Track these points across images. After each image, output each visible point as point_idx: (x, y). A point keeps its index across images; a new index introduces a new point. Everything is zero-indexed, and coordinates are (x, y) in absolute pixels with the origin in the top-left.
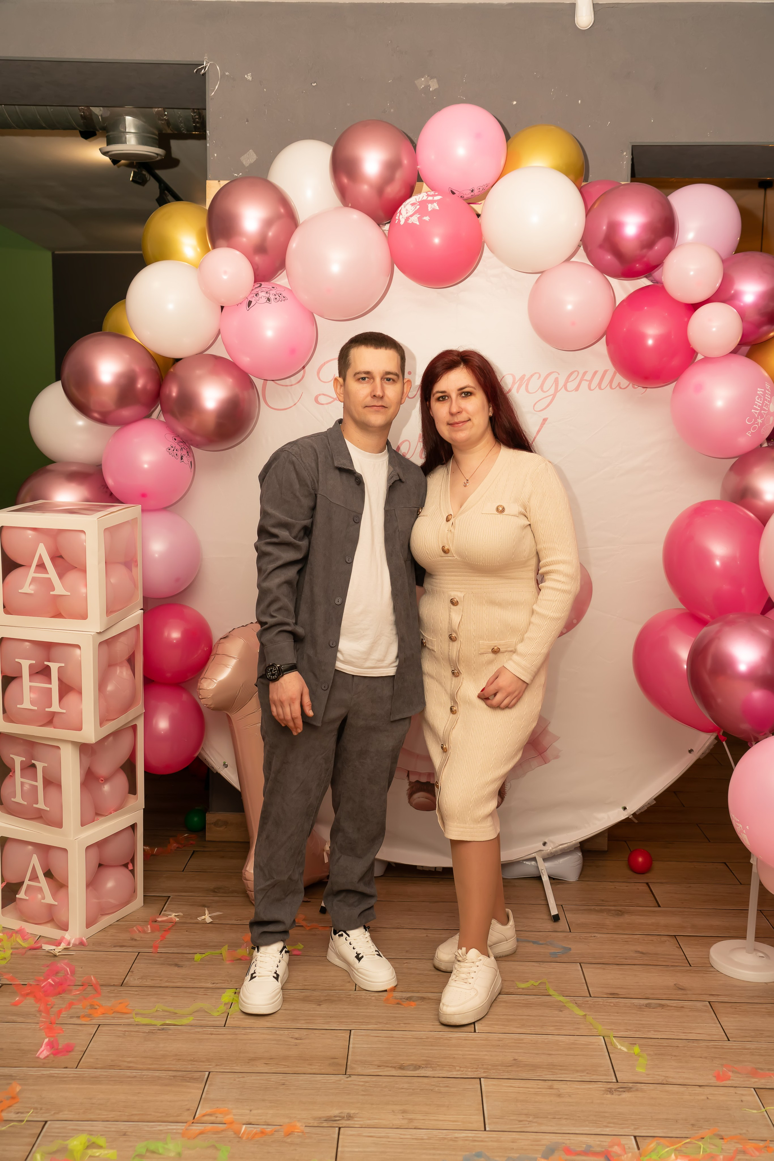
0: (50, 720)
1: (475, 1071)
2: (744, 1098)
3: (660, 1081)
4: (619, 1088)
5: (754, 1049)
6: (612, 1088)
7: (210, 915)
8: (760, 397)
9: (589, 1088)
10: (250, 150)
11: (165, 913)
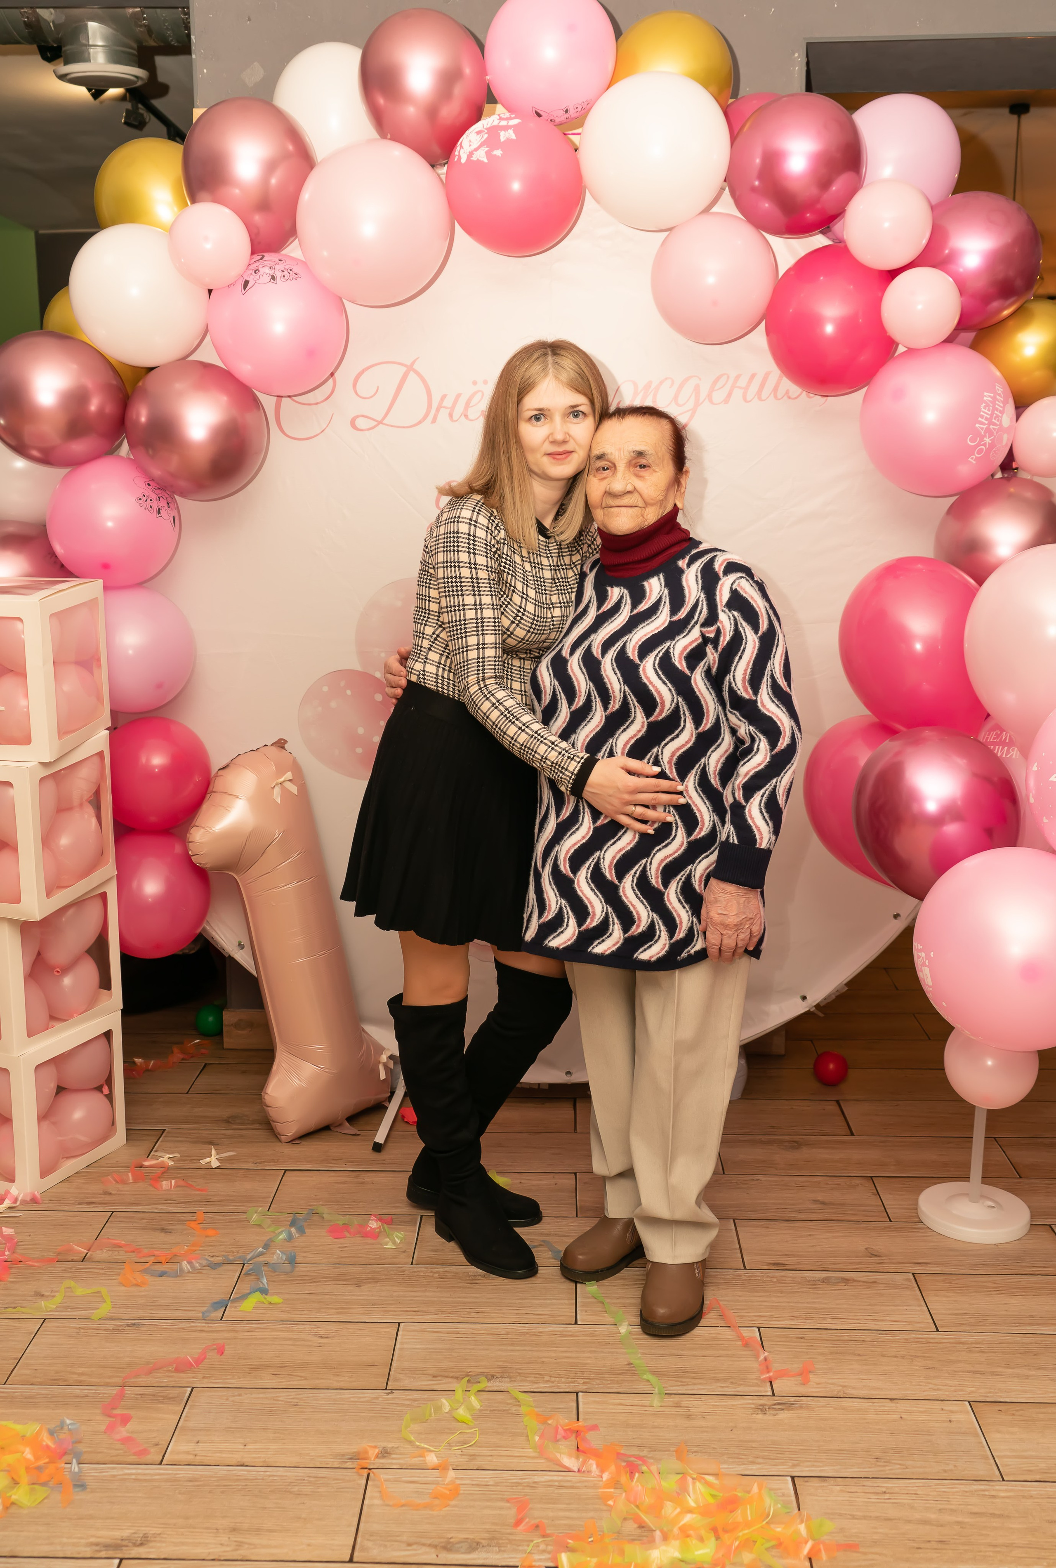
1: (572, 1382)
2: (954, 1417)
3: (835, 1394)
4: (775, 1404)
5: (972, 1343)
6: (766, 1405)
7: (217, 1157)
8: (987, 405)
9: (733, 1405)
10: (256, 64)
11: (158, 1154)
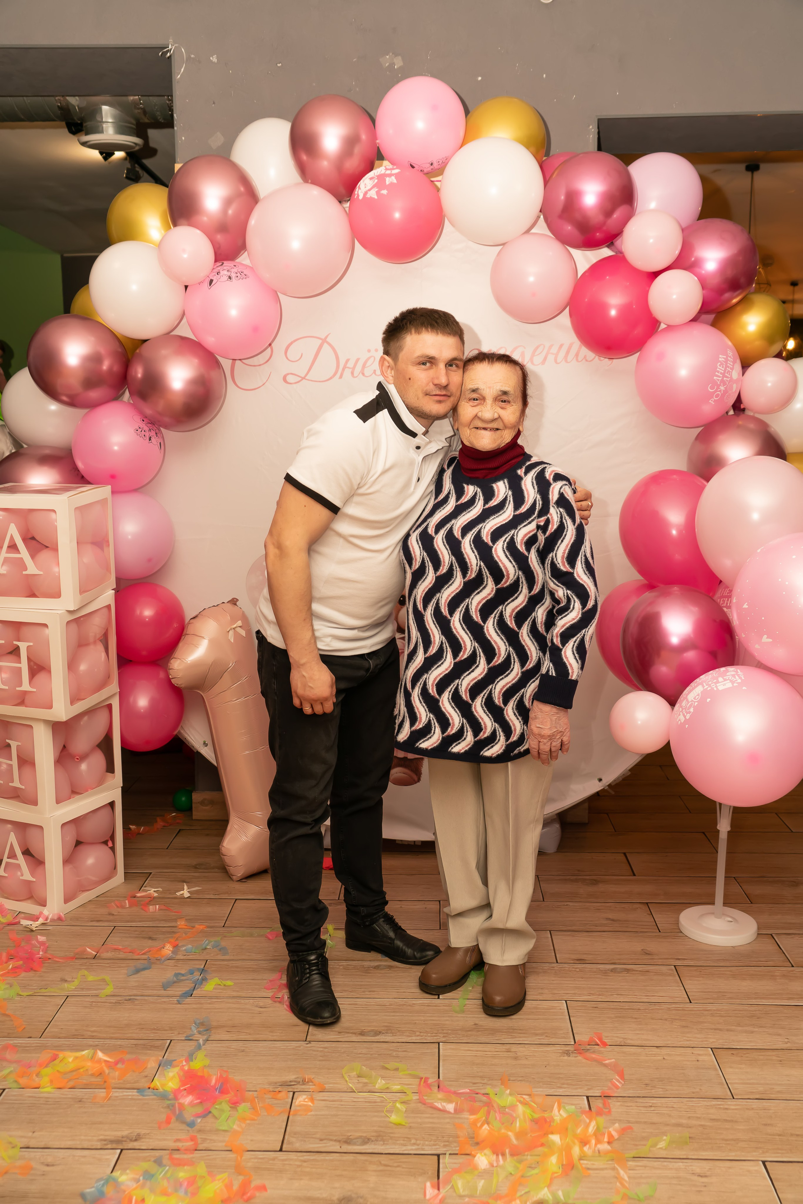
0: (22, 700)
1: (435, 1036)
2: (700, 1058)
3: (618, 1043)
4: (576, 1050)
5: (714, 1010)
6: (570, 1050)
7: (188, 890)
8: (721, 364)
9: (547, 1051)
10: (218, 133)
11: (145, 888)
